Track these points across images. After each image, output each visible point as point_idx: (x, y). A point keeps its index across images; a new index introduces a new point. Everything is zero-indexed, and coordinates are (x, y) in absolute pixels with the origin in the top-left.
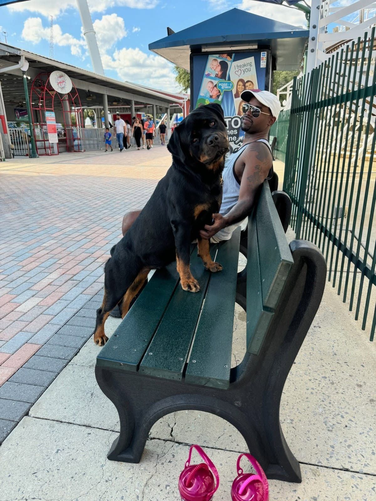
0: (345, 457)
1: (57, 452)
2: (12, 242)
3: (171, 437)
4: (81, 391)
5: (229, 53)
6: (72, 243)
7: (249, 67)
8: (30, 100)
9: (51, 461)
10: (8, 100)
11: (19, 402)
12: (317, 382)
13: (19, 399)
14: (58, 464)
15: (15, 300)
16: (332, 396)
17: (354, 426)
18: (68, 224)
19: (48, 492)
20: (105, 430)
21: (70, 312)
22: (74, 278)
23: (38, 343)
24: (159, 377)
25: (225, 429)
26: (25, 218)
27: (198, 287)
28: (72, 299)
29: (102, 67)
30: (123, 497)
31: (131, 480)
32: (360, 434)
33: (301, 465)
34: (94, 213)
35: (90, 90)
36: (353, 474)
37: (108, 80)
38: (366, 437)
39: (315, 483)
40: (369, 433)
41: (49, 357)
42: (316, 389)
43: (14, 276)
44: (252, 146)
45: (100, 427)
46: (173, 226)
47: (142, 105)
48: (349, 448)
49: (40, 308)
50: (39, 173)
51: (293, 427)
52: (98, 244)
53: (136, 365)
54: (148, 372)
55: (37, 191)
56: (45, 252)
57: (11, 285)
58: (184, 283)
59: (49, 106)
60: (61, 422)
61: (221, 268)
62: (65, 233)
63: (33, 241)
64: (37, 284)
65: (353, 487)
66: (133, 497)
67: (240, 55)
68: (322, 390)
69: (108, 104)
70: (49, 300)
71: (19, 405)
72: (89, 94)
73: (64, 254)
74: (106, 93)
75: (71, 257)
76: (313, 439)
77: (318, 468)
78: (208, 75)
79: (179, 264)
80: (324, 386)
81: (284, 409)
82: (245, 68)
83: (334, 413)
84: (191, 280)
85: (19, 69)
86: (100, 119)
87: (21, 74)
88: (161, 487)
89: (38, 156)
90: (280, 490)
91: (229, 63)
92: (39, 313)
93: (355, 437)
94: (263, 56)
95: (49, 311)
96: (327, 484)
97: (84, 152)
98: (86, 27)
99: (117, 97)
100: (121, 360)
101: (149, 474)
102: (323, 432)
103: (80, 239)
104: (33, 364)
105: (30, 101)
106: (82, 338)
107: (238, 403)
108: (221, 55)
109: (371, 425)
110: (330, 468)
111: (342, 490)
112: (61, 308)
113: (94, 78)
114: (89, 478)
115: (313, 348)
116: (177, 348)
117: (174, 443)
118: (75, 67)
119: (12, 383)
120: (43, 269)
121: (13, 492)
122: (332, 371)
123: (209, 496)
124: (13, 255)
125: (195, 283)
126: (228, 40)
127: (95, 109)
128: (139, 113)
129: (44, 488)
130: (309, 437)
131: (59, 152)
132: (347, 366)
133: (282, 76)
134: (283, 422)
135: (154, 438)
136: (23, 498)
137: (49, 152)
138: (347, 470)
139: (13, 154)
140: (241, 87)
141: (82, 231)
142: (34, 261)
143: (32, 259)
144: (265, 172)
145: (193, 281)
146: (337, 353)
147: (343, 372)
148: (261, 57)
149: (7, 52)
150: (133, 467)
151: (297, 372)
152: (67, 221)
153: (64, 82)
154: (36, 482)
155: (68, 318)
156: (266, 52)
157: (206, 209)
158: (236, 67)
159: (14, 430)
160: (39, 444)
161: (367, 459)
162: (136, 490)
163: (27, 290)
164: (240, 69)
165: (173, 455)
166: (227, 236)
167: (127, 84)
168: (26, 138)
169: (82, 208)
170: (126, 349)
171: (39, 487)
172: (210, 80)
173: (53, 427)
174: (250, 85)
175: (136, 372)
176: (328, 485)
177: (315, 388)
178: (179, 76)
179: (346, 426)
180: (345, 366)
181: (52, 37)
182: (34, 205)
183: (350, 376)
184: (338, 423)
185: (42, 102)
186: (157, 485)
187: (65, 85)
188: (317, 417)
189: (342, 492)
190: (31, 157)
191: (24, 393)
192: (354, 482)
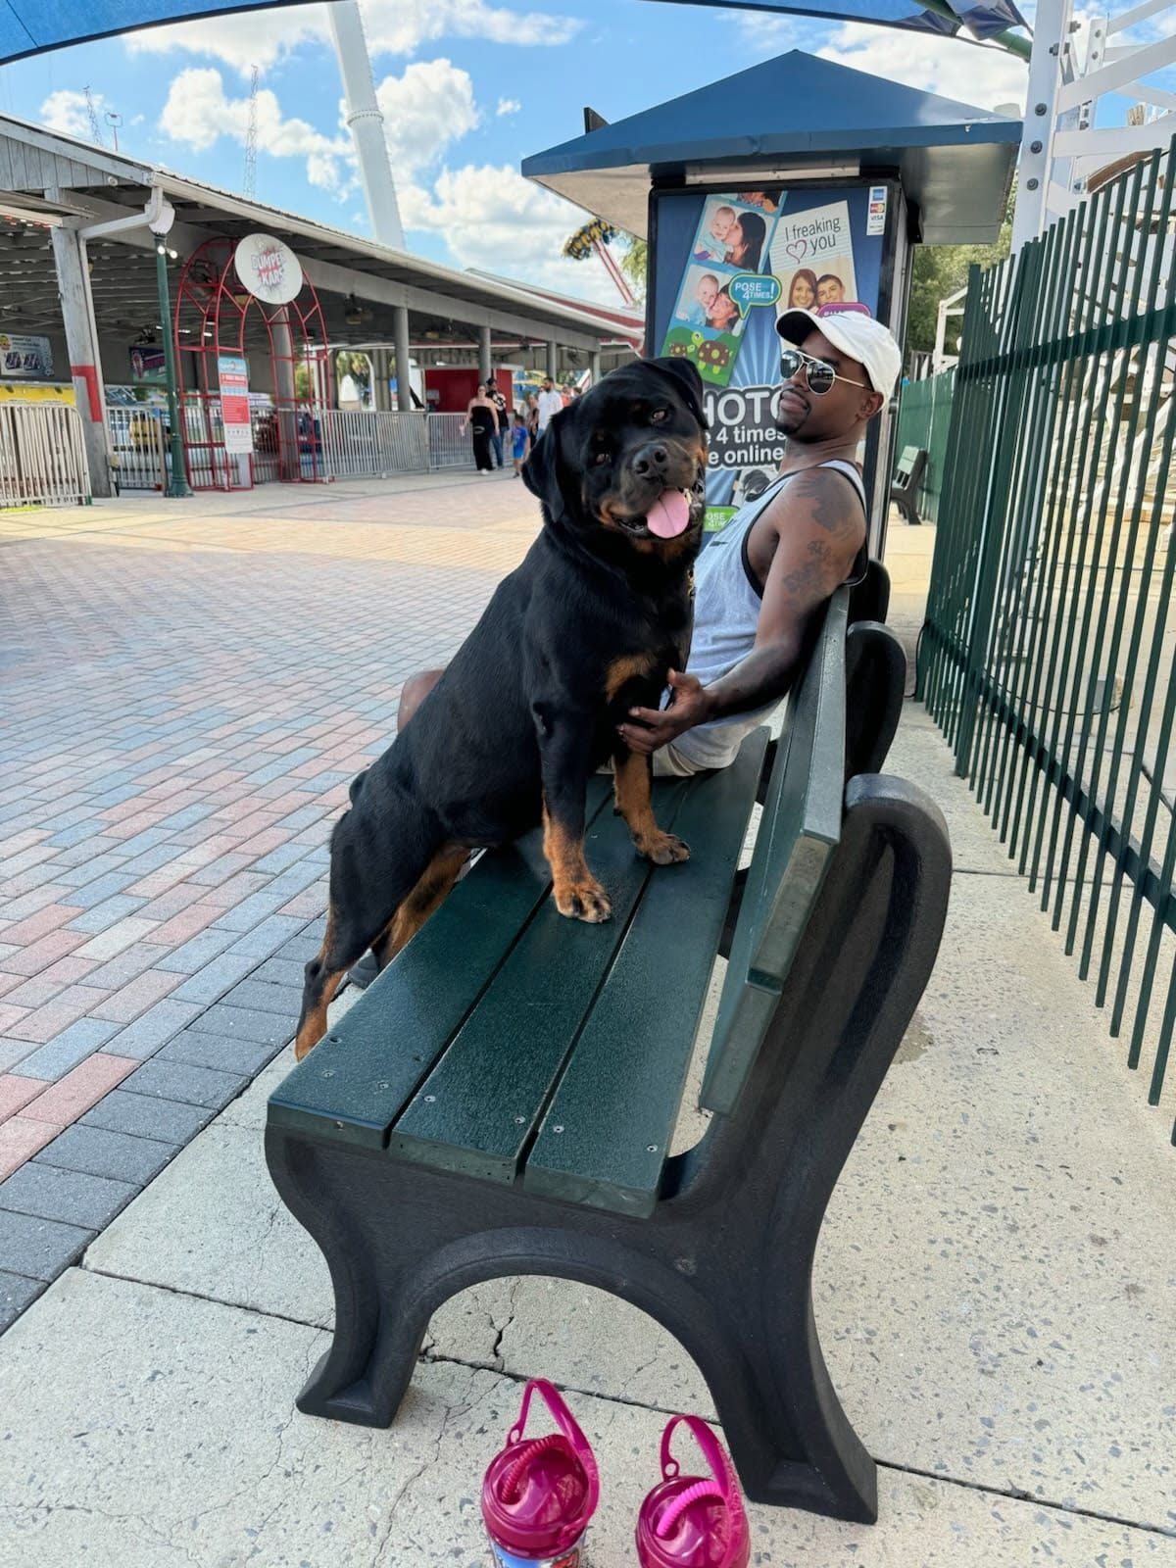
0: (1024, 1457)
1: (152, 1378)
2: (85, 749)
3: (492, 1359)
4: (241, 1203)
5: (771, 190)
6: (264, 759)
7: (830, 232)
8: (173, 321)
9: (133, 1403)
10: (113, 321)
11: (56, 1225)
12: (965, 1220)
13: (58, 1216)
14: (152, 1413)
15: (78, 923)
16: (1007, 1266)
17: (1063, 1362)
18: (260, 701)
19: (114, 1492)
20: (300, 1323)
21: (234, 966)
22: (260, 865)
23: (132, 1052)
24: (446, 1168)
25: (661, 1346)
26: (134, 679)
27: (606, 906)
28: (246, 928)
29: (399, 224)
30: (331, 1523)
31: (359, 1477)
32: (1082, 1389)
33: (882, 1471)
34: (340, 670)
35: (357, 294)
36: (1041, 1509)
37: (412, 265)
38: (1100, 1399)
39: (918, 1528)
40: (1111, 1390)
41: (158, 1097)
42: (958, 1242)
43: (81, 852)
44: (805, 482)
45: (286, 1315)
46: (537, 719)
47: (516, 342)
48: (1040, 1431)
49: (148, 950)
50: (188, 543)
51: (872, 1354)
52: (341, 764)
53: (381, 1128)
54: (415, 1152)
55: (177, 599)
56: (182, 783)
57: (69, 879)
58: (562, 892)
59: (229, 341)
60: (174, 1291)
61: (686, 851)
62: (248, 727)
63: (150, 749)
64: (148, 877)
65: (1036, 1550)
66: (360, 1526)
67: (805, 195)
68: (979, 1247)
69: (410, 337)
70: (179, 929)
71: (57, 1232)
72: (352, 306)
73: (239, 790)
74: (407, 302)
75: (257, 803)
76: (929, 1394)
77: (933, 1484)
78: (703, 257)
79: (551, 836)
80: (985, 1236)
81: (851, 1297)
82: (820, 235)
83: (1006, 1319)
84: (585, 886)
85: (146, 228)
86: (385, 383)
87: (149, 244)
88: (447, 1505)
89: (189, 492)
90: (808, 1540)
91: (769, 221)
92: (144, 965)
93: (1063, 1398)
94: (874, 199)
95: (175, 961)
96: (957, 1533)
97: (332, 485)
98: (354, 101)
99: (438, 317)
100: (338, 1111)
101: (416, 1462)
102: (964, 1375)
103: (289, 749)
104: (110, 1116)
105: (173, 326)
106: (263, 1045)
107: (687, 1265)
108: (746, 194)
109: (1118, 1365)
110: (972, 1486)
111: (1000, 1555)
112: (208, 954)
113: (371, 259)
114: (237, 1461)
115: (965, 1117)
116: (511, 1086)
117: (500, 1376)
118: (313, 224)
119: (42, 1167)
120: (169, 833)
121: (12, 1484)
122: (1016, 1189)
123: (568, 1532)
124: (86, 789)
125: (597, 894)
126: (765, 151)
127: (370, 353)
128: (505, 367)
129: (102, 1478)
130: (917, 1389)
131: (254, 483)
132: (1068, 1178)
133: (961, 257)
134: (844, 1338)
135: (443, 1359)
136: (41, 1502)
137: (225, 480)
138: (1025, 1497)
139: (116, 484)
140: (803, 294)
141: (298, 725)
142: (144, 810)
143: (140, 804)
144: (838, 562)
145: (592, 887)
146: (1039, 1137)
147: (1051, 1196)
148: (871, 201)
149: (110, 175)
150: (371, 1439)
151: (905, 1186)
152: (256, 693)
153: (277, 267)
154: (82, 1460)
155: (227, 983)
156: (885, 188)
157: (642, 673)
158: (791, 234)
159: (33, 1306)
160: (102, 1351)
161: (1093, 1468)
162: (372, 1507)
163: (114, 895)
164: (802, 237)
165: (494, 1412)
166: (720, 755)
167: (471, 278)
168: (156, 436)
169: (305, 656)
170: (359, 1080)
171: (90, 1476)
172: (707, 271)
173: (150, 1304)
174: (832, 289)
175: (380, 1148)
176: (959, 1537)
177: (955, 1237)
178: (634, 254)
179: (1040, 1363)
180: (1060, 1177)
181: (252, 130)
182: (161, 641)
183: (1073, 1208)
184: (1016, 1352)
185: (210, 329)
186: (437, 1497)
187: (280, 277)
188: (950, 1328)
189: (1001, 1560)
190: (169, 494)
191: (75, 1200)
192: (1043, 1533)
